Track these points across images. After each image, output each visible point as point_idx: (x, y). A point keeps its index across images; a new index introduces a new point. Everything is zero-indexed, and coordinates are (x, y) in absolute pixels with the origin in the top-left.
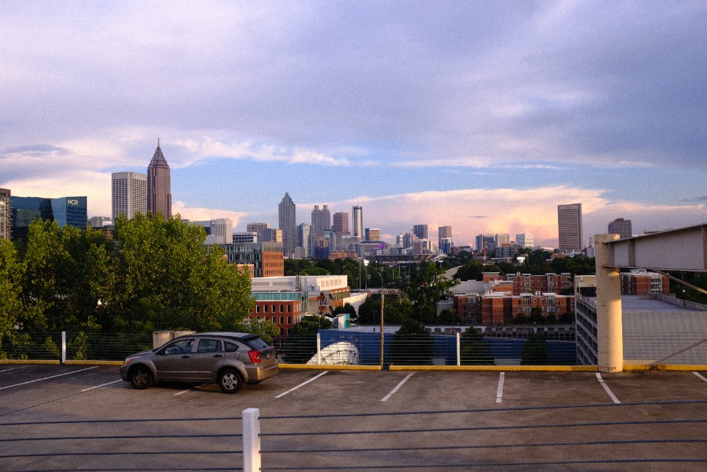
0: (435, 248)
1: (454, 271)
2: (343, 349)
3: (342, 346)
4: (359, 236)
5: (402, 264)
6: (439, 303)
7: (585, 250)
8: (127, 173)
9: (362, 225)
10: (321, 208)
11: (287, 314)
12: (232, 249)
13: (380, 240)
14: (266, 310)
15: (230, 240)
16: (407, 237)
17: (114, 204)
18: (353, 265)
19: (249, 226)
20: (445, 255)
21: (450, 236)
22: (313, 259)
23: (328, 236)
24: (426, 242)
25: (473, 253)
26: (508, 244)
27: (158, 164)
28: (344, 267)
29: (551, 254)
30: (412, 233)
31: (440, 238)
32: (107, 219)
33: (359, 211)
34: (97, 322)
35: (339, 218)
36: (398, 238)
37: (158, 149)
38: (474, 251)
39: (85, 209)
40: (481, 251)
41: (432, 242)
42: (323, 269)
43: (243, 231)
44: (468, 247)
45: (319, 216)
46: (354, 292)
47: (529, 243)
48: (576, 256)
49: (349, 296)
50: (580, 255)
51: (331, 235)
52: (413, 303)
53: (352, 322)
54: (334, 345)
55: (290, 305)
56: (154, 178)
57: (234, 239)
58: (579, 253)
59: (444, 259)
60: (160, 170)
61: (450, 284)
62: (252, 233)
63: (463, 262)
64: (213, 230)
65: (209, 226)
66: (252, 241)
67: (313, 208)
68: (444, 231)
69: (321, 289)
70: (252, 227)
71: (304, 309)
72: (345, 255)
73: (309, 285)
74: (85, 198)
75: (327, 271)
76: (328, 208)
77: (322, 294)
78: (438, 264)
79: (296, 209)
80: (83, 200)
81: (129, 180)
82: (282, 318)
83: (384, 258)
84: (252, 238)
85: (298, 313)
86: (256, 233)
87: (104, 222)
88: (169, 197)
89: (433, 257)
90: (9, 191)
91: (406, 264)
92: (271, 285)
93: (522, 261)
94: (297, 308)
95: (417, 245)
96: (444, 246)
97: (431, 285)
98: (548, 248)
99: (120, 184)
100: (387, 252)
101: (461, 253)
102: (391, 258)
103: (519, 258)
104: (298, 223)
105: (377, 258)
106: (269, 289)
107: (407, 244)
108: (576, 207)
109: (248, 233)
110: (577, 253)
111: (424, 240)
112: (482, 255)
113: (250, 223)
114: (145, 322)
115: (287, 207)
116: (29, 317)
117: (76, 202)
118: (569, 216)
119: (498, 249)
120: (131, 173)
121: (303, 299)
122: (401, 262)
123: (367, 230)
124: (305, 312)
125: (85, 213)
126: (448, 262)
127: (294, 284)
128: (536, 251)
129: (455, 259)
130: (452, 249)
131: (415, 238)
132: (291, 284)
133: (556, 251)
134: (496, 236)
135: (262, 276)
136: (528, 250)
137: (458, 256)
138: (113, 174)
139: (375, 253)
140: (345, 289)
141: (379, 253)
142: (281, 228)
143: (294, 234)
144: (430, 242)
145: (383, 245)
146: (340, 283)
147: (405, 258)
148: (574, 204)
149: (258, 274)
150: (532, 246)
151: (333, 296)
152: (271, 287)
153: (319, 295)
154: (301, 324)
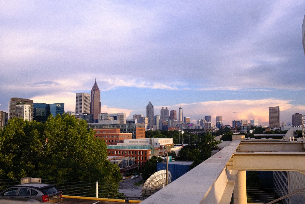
0: (214, 126)
1: (221, 136)
2: (164, 173)
3: (164, 171)
4: (181, 120)
5: (199, 133)
6: (212, 151)
7: (280, 128)
8: (82, 93)
9: (182, 116)
10: (165, 108)
11: (145, 156)
12: (123, 126)
13: (191, 122)
14: (136, 153)
15: (125, 122)
16: (202, 121)
17: (77, 106)
18: (176, 133)
19: (134, 116)
20: (218, 129)
21: (221, 121)
22: (160, 131)
23: (167, 120)
24: (210, 123)
25: (231, 128)
26: (247, 125)
27: (95, 89)
28: (173, 134)
29: (266, 129)
30: (204, 119)
31: (216, 122)
32: (73, 113)
33: (181, 109)
34: (32, 164)
35: (172, 112)
36: (198, 121)
37: (96, 83)
38: (232, 128)
39: (64, 109)
40: (234, 128)
41: (213, 123)
42: (164, 135)
43: (131, 118)
44: (229, 126)
45: (164, 112)
46: (176, 146)
47: (256, 124)
48: (276, 130)
49: (173, 148)
50: (278, 130)
51: (169, 120)
52: (200, 151)
53: (172, 159)
54: (160, 171)
55: (146, 152)
56: (93, 95)
57: (127, 121)
58: (278, 129)
59: (217, 131)
60: (96, 92)
61: (217, 143)
62: (135, 119)
63: (226, 132)
64: (118, 117)
65: (116, 116)
66: (135, 123)
67: (161, 108)
68: (218, 119)
69: (161, 144)
70: (135, 116)
71: (153, 153)
72: (175, 129)
73: (155, 142)
74: (63, 104)
75: (165, 136)
76: (168, 108)
77: (161, 147)
78: (214, 133)
79: (154, 109)
80: (63, 105)
81: (83, 96)
82: (143, 157)
83: (191, 130)
84: (135, 121)
85: (150, 155)
86: (136, 119)
87: (72, 114)
88: (99, 103)
89: (214, 129)
90: (33, 101)
91: (201, 133)
92: (139, 142)
93: (252, 132)
94: (149, 153)
95: (206, 125)
96: (218, 125)
97: (209, 143)
98: (265, 126)
99: (79, 98)
100: (193, 128)
101: (225, 128)
102: (194, 130)
103: (250, 131)
104: (154, 115)
105: (188, 130)
106: (138, 144)
107: (202, 124)
108: (277, 108)
109: (133, 119)
110: (276, 129)
111: (210, 122)
112: (235, 129)
113: (134, 114)
114: (52, 165)
115: (150, 108)
116: (4, 161)
117: (60, 105)
118: (274, 112)
119: (242, 127)
120: (84, 93)
121: (152, 149)
122: (199, 132)
123: (185, 118)
124: (153, 154)
125: (63, 110)
126: (219, 132)
127: (149, 142)
128: (259, 127)
129: (223, 131)
130: (222, 126)
131: (205, 122)
132: (147, 142)
133: (268, 128)
134: (242, 121)
135: (135, 138)
136: (255, 127)
137: (224, 130)
138: (76, 94)
139: (188, 128)
140: (172, 144)
141: (190, 128)
142: (147, 117)
143: (152, 119)
144: (212, 123)
145: (192, 125)
146: (169, 142)
147: (201, 130)
148: (276, 107)
149: (134, 137)
150: (258, 125)
151: (166, 147)
152: (139, 143)
153: (160, 147)
154: (150, 160)
